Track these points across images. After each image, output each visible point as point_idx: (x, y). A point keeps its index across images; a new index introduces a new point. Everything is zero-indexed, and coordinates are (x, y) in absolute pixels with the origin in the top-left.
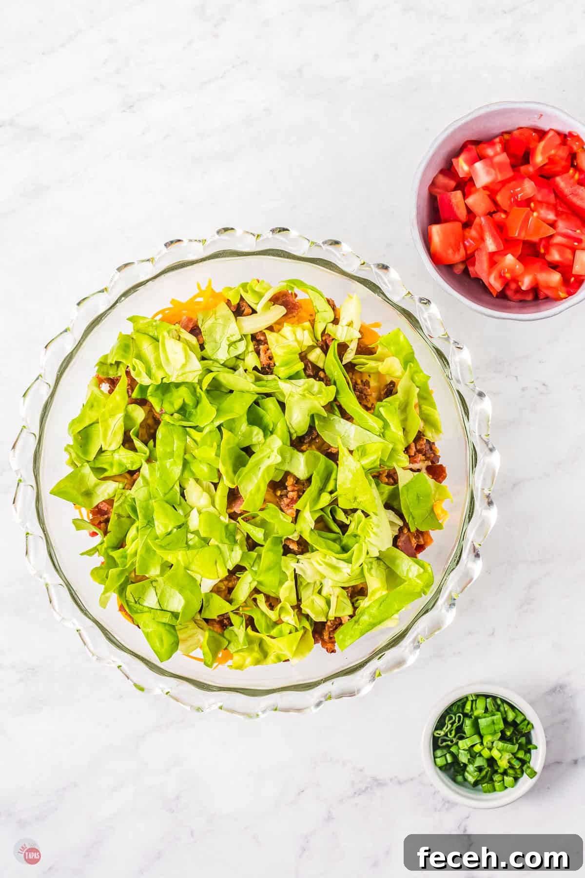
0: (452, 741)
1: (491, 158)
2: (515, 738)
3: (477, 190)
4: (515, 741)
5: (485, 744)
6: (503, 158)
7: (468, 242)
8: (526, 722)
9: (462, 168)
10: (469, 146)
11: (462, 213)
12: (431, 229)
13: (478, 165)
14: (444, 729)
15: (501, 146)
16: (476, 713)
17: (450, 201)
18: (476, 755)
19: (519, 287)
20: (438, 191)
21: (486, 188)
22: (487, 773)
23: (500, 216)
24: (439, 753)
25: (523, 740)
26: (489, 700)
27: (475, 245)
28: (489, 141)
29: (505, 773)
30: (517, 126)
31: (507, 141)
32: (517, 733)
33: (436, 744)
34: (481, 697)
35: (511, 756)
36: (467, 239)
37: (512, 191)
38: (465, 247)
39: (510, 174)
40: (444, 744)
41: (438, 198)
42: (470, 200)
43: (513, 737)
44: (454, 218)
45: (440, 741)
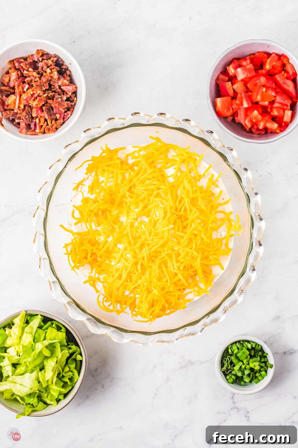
0: (231, 369)
1: (245, 66)
2: (256, 355)
3: (238, 82)
4: (257, 356)
5: (245, 363)
6: (250, 66)
7: (234, 106)
8: (257, 345)
9: (231, 71)
10: (235, 61)
11: (231, 92)
12: (216, 100)
13: (239, 70)
14: (225, 366)
15: (249, 61)
16: (235, 353)
17: (226, 87)
18: (244, 370)
19: (258, 128)
20: (219, 82)
21: (242, 80)
22: (253, 375)
23: (249, 94)
24: (228, 377)
25: (260, 353)
26: (237, 344)
27: (237, 107)
28: (244, 58)
29: (260, 371)
30: (257, 51)
31: (253, 58)
32: (256, 352)
33: (225, 374)
34: (233, 344)
35: (259, 363)
36: (234, 104)
37: (255, 82)
38: (233, 109)
39: (254, 74)
40: (228, 372)
41: (220, 85)
42: (235, 86)
43: (255, 354)
44: (228, 95)
45: (226, 372)
